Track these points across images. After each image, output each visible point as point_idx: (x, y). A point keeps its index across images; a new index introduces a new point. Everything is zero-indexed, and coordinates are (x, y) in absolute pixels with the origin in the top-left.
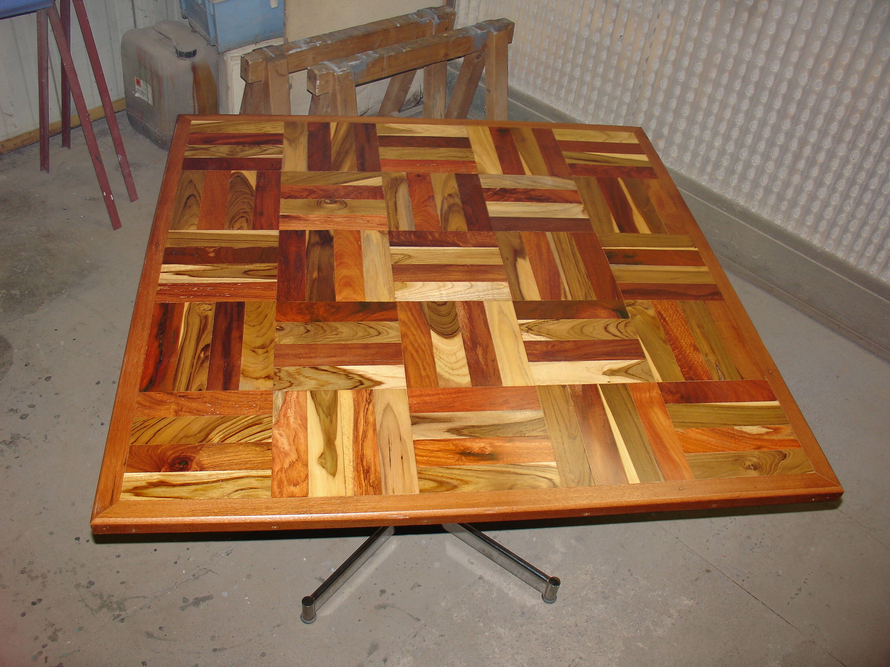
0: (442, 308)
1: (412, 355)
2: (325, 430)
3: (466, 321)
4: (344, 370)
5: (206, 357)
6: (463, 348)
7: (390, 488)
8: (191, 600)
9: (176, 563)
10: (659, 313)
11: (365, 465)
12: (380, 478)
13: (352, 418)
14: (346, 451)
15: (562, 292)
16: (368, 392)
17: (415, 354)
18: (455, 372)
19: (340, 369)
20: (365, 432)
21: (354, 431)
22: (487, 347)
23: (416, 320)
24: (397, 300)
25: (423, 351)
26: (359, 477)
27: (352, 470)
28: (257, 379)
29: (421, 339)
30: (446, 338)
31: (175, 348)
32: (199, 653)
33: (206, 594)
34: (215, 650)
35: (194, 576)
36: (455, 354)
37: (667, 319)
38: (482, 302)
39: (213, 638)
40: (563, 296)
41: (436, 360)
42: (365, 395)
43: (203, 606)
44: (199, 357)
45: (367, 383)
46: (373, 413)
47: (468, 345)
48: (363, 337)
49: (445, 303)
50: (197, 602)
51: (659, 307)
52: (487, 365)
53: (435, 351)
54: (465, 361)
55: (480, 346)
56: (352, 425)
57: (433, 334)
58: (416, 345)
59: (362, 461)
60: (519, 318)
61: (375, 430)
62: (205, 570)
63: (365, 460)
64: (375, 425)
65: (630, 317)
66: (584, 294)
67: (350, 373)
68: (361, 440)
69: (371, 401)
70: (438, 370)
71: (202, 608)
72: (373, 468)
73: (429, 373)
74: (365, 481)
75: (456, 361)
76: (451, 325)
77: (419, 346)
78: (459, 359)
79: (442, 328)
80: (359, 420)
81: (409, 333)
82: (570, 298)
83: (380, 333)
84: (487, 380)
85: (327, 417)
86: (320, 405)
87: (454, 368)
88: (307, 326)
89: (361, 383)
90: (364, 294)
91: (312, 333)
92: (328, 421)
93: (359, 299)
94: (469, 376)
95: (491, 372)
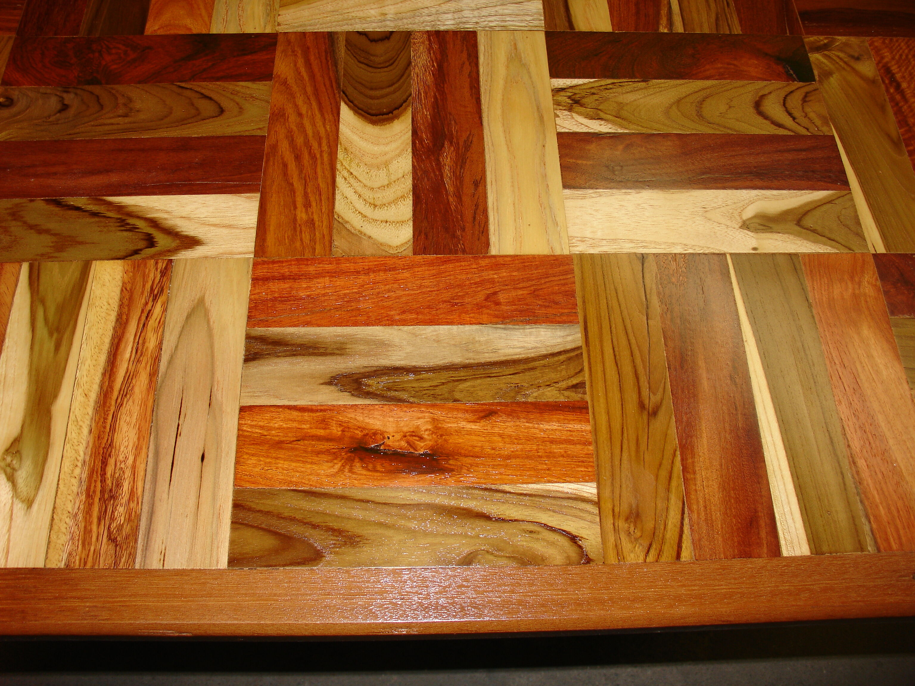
0: (380, 48)
1: (285, 166)
3: (429, 79)
4: (120, 208)
6: (410, 150)
7: (157, 545)
10: (887, 71)
11: (109, 475)
12: (139, 517)
13: (107, 340)
14: (73, 435)
15: (664, 12)
16: (161, 265)
17: (292, 166)
18: (380, 214)
19: (110, 203)
20: (129, 378)
21: (104, 374)
22: (468, 146)
23: (312, 76)
24: (281, 29)
25: (313, 157)
26: (88, 512)
27: (75, 489)
29: (314, 125)
30: (374, 123)
36: (386, 164)
37: (904, 85)
38: (474, 34)
40: (664, 21)
41: (339, 180)
42: (152, 275)
45: (163, 241)
46: (162, 323)
47: (421, 141)
48: (182, 122)
49: (387, 36)
51: (887, 55)
52: (459, 196)
53: (341, 155)
54: (409, 183)
55: (451, 143)
56: (103, 358)
57: (345, 112)
58: (300, 141)
59: (104, 463)
60: (554, 73)
61: (153, 374)
63: (111, 461)
64: (157, 359)
65: (817, 78)
66: (713, 20)
67: (131, 215)
68: (113, 403)
69: (162, 291)
70: (340, 206)
72: (126, 486)
73: (316, 217)
74: (99, 524)
75: (386, 182)
76: (392, 89)
77: (307, 143)
78: (393, 178)
79: (372, 98)
80: (122, 345)
81: (290, 111)
82: (679, 28)
83: (222, 111)
84: (454, 236)
85: (51, 334)
86: (43, 302)
87: (378, 203)
88: (65, 95)
89: (150, 242)
90: (210, 16)
91: (71, 112)
92: (49, 345)
93: (197, 28)
94: (411, 223)
95: (468, 214)
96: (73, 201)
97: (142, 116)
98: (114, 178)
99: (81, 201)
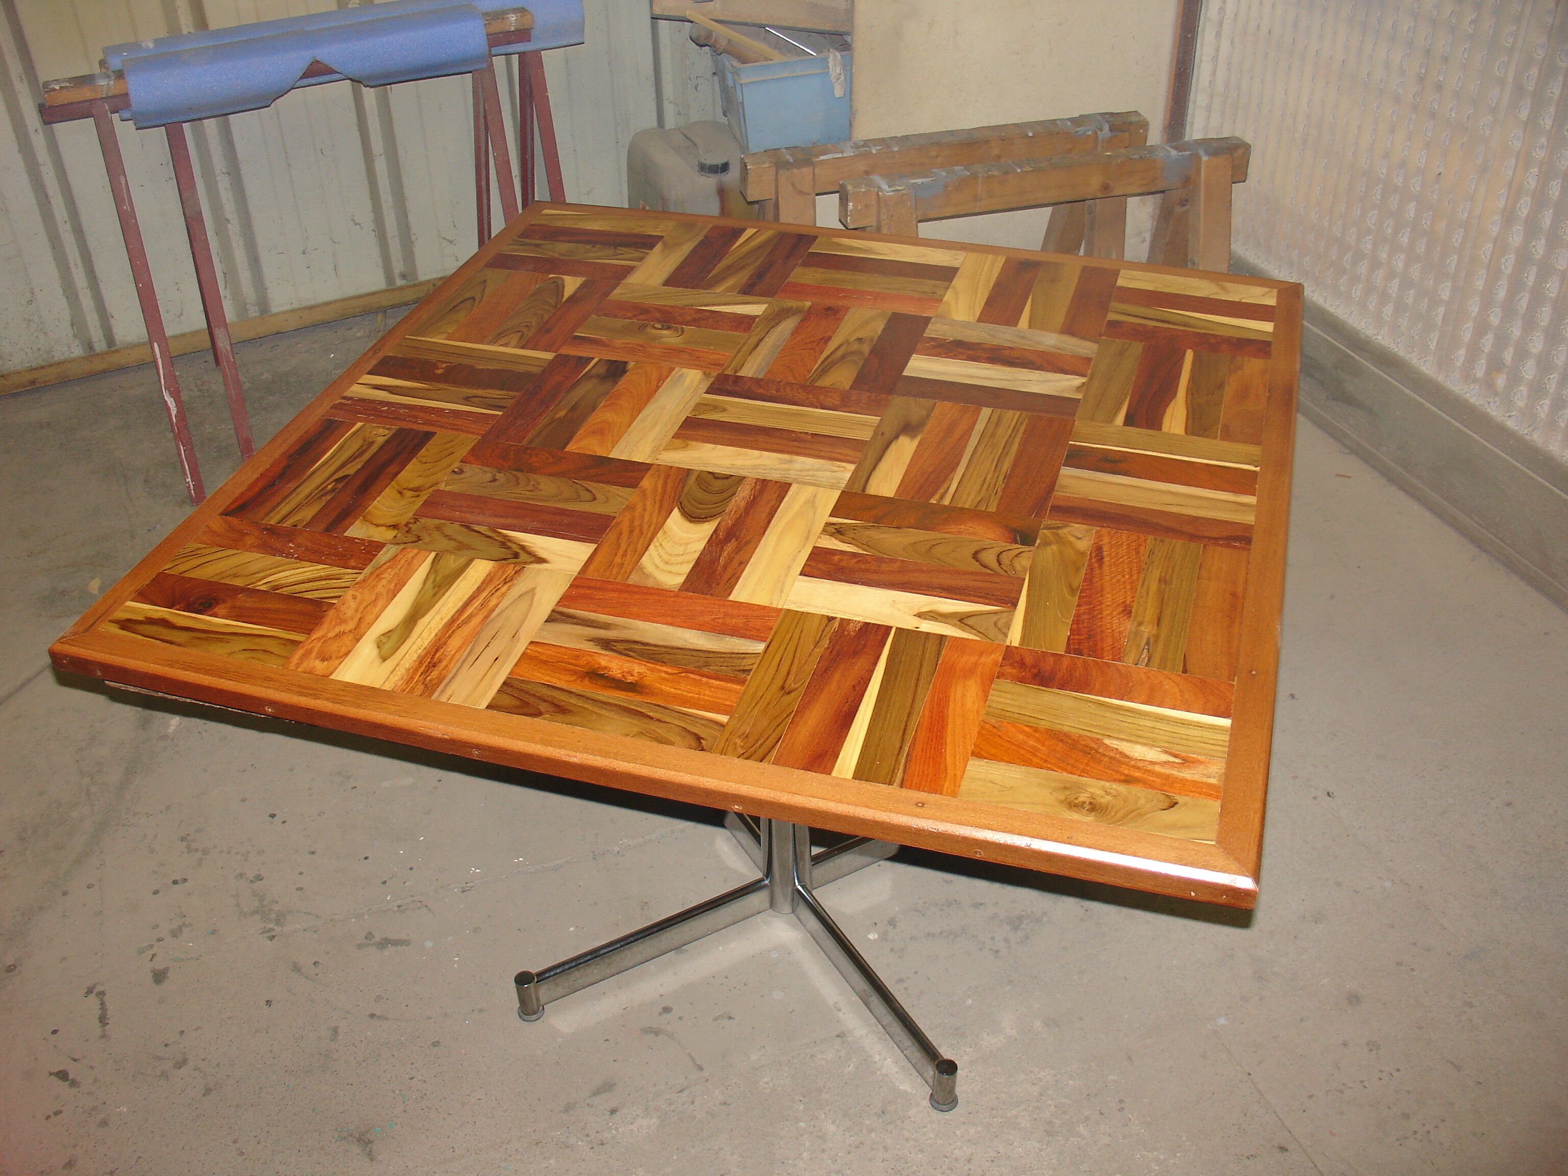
0: (718, 483)
1: (621, 534)
2: (417, 604)
3: (743, 505)
4: (505, 536)
5: (333, 490)
6: (707, 539)
7: (449, 691)
8: (377, 938)
9: (384, 882)
11: (436, 656)
12: (444, 677)
13: (467, 597)
14: (425, 634)
16: (517, 568)
17: (625, 536)
18: (668, 568)
19: (500, 533)
20: (471, 616)
21: (457, 612)
22: (747, 544)
23: (664, 491)
24: (657, 462)
25: (641, 533)
26: (417, 670)
27: (414, 659)
28: (378, 526)
29: (651, 516)
30: (691, 521)
31: (304, 473)
32: (348, 1012)
33: (402, 936)
34: (372, 1016)
35: (399, 907)
36: (687, 544)
37: (1107, 559)
38: (789, 484)
39: (378, 998)
41: (652, 547)
42: (509, 572)
43: (389, 951)
44: (326, 487)
45: (524, 558)
46: (503, 595)
47: (716, 537)
48: (566, 500)
49: (727, 477)
50: (385, 943)
52: (725, 568)
53: (659, 534)
54: (697, 555)
55: (738, 541)
56: (460, 604)
57: (675, 513)
58: (637, 523)
59: (437, 651)
60: (834, 514)
61: (487, 617)
62: (419, 904)
63: (442, 651)
64: (493, 610)
67: (511, 541)
68: (456, 625)
69: (511, 580)
70: (645, 559)
71: (387, 954)
72: (444, 663)
73: (626, 563)
74: (420, 676)
75: (682, 553)
76: (713, 506)
77: (641, 525)
78: (688, 551)
79: (694, 507)
80: (474, 601)
81: (639, 507)
83: (595, 499)
84: (710, 586)
85: (434, 588)
86: (436, 572)
87: (670, 562)
88: (497, 474)
89: (516, 555)
90: (613, 447)
91: (497, 483)
92: (431, 593)
93: (600, 452)
94: (686, 576)
95: (726, 577)
96: (476, 528)
97: (542, 493)
98: (509, 521)
99: (481, 529)
